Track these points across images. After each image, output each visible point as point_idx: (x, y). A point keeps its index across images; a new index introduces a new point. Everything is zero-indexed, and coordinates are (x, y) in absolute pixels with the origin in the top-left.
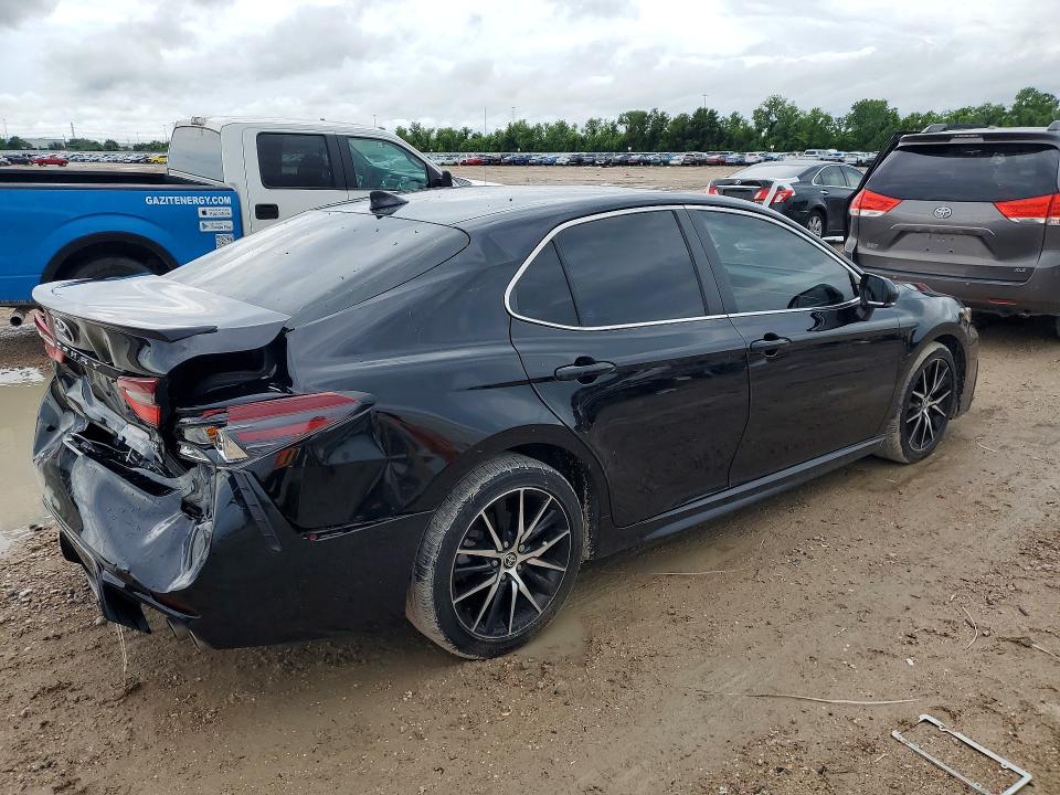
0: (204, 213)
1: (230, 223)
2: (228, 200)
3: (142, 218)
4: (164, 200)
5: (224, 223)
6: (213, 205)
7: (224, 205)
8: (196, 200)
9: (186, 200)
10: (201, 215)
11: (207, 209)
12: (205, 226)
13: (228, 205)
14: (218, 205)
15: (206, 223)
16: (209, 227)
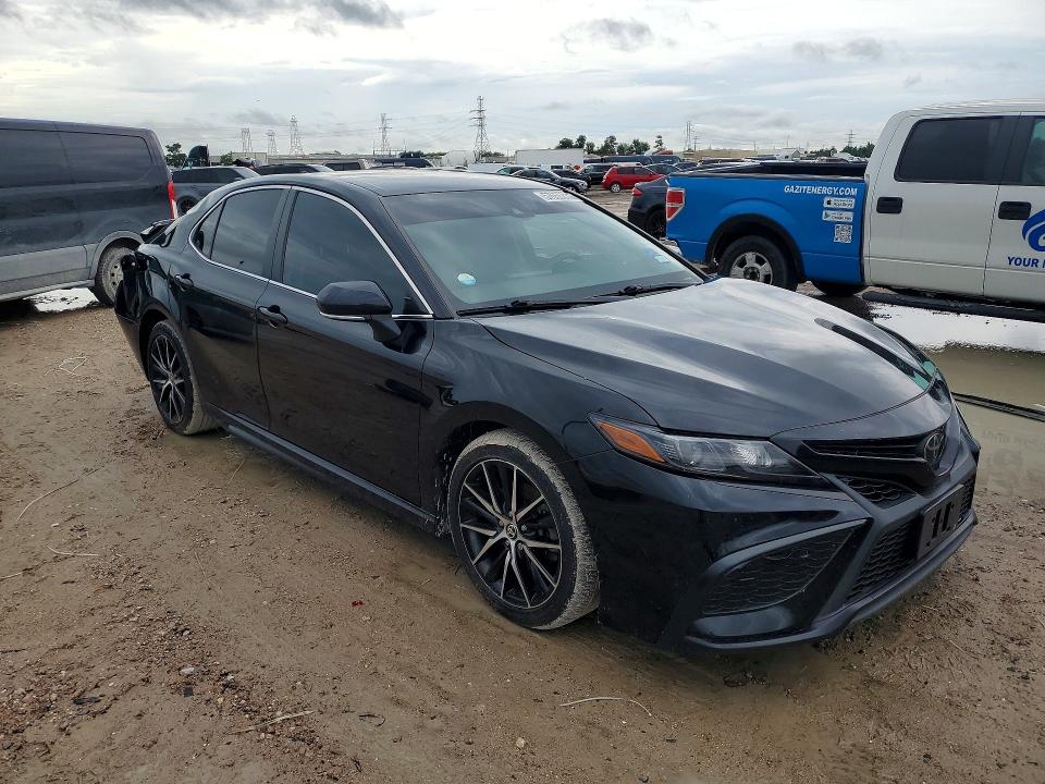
0: (829, 203)
1: (850, 215)
2: (854, 192)
3: (779, 205)
4: (798, 190)
5: (846, 214)
6: (839, 196)
7: (849, 196)
8: (825, 190)
9: (816, 190)
10: (825, 205)
11: (832, 199)
12: (827, 215)
13: (853, 197)
14: (844, 196)
15: (828, 212)
16: (831, 216)
